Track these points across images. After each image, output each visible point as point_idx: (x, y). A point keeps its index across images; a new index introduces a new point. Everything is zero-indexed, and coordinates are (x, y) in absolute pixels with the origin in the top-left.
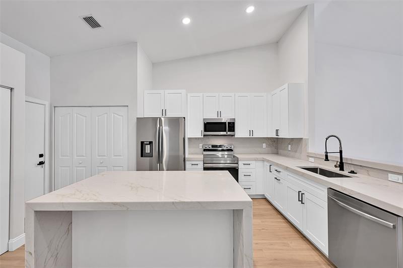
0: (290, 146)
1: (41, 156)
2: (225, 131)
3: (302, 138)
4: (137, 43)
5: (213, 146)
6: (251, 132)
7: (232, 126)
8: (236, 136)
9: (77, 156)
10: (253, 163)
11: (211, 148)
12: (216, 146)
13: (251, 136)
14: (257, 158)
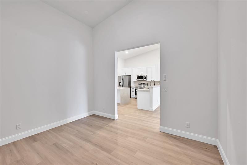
2: (143, 79)
8: (147, 81)
11: (140, 84)
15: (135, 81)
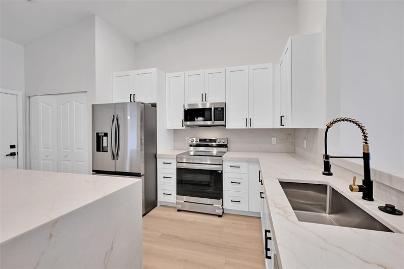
0: (305, 141)
1: (13, 147)
2: (211, 120)
3: (318, 129)
4: (95, 15)
5: (201, 140)
6: (248, 121)
7: (219, 113)
8: (227, 128)
9: (44, 148)
10: (244, 165)
11: (198, 143)
12: (205, 140)
13: (249, 127)
14: (250, 159)
15: (175, 130)
